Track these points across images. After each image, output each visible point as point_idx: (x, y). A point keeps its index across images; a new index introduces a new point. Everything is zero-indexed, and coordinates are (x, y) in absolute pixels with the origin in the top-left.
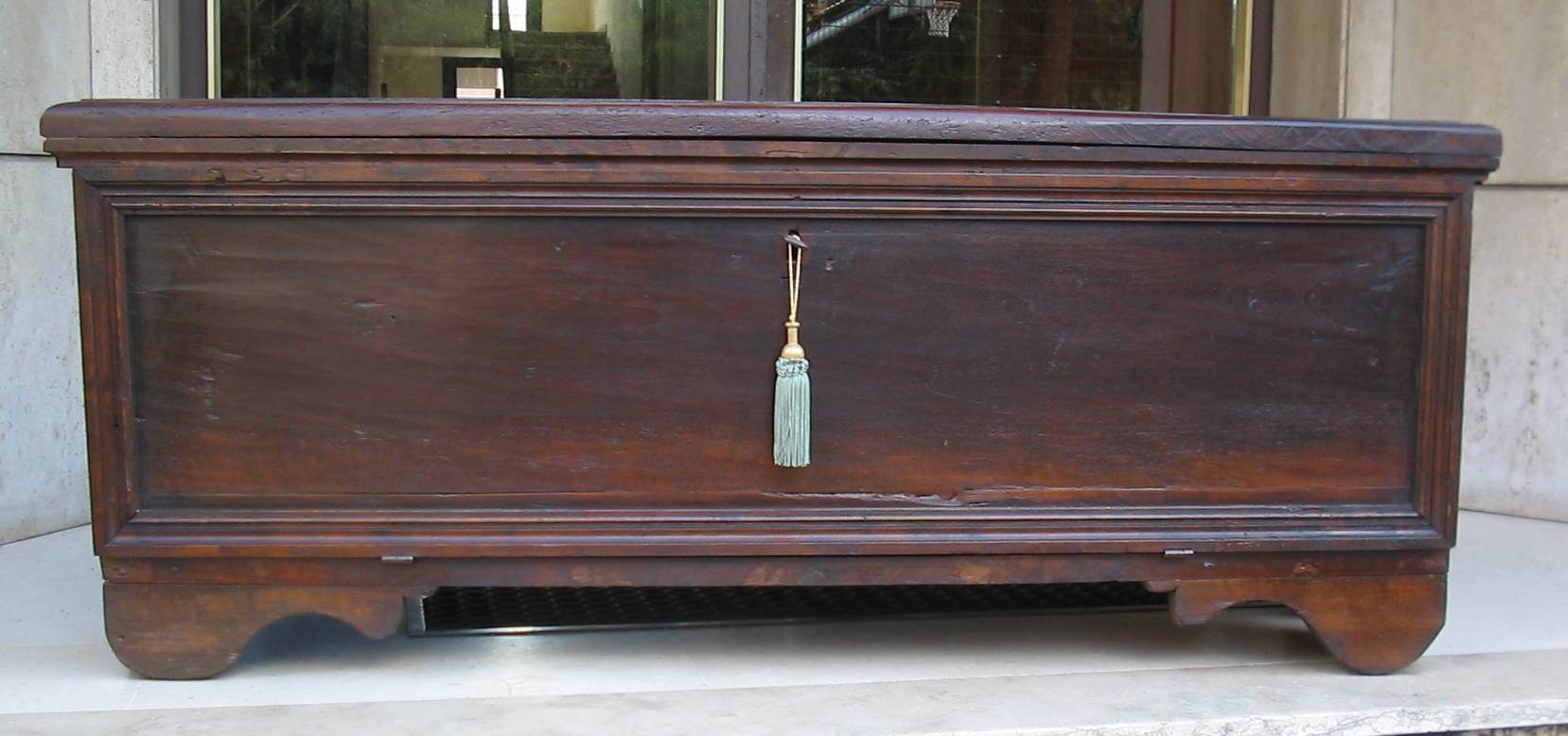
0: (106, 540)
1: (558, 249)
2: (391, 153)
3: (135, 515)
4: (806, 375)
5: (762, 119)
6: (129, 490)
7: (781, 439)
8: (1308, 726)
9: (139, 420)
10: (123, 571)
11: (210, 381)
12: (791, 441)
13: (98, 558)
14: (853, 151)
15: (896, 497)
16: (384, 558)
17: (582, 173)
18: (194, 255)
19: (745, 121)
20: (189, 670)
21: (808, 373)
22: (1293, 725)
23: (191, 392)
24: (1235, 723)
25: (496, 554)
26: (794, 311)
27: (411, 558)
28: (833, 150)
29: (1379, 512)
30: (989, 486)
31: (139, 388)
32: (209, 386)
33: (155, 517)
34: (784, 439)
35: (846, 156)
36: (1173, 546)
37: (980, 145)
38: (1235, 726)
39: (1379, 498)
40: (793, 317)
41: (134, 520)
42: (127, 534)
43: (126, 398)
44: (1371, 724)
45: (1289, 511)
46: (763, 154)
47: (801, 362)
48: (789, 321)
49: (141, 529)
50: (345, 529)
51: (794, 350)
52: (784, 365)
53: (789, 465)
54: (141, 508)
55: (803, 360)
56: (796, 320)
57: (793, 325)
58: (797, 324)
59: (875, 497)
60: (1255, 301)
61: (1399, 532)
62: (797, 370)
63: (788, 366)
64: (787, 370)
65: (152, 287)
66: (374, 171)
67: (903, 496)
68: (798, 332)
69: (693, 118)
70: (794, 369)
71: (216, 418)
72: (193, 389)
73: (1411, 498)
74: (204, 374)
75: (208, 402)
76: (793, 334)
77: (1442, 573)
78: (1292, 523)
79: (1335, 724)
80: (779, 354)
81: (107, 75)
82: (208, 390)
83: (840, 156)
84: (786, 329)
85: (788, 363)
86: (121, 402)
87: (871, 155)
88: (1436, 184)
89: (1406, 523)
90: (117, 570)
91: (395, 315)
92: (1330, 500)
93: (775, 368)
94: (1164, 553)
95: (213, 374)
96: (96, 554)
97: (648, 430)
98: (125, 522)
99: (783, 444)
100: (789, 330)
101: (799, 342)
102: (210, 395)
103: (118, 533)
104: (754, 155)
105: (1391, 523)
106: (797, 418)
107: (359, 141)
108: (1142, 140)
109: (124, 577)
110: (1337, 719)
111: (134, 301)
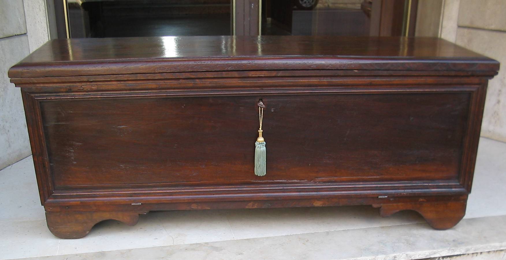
0: (45, 201)
1: (183, 107)
2: (126, 79)
3: (53, 193)
4: (265, 147)
5: (250, 64)
6: (50, 186)
7: (257, 167)
8: (420, 255)
9: (51, 164)
10: (51, 209)
11: (73, 152)
12: (260, 168)
13: (43, 206)
14: (280, 74)
15: (294, 181)
16: (132, 204)
17: (190, 83)
18: (64, 113)
19: (244, 65)
20: (75, 236)
21: (265, 146)
22: (415, 255)
23: (67, 155)
24: (397, 255)
25: (167, 202)
26: (261, 127)
27: (141, 204)
28: (274, 74)
29: (447, 183)
30: (323, 177)
31: (50, 154)
32: (72, 153)
33: (59, 193)
34: (258, 167)
35: (278, 76)
36: (381, 195)
37: (323, 71)
38: (397, 256)
39: (449, 179)
40: (260, 129)
41: (53, 195)
42: (51, 199)
43: (46, 158)
44: (439, 253)
45: (419, 183)
46: (250, 75)
47: (263, 143)
48: (259, 129)
49: (56, 197)
50: (119, 196)
51: (261, 139)
52: (258, 144)
53: (259, 176)
54: (55, 190)
55: (264, 142)
56: (262, 129)
57: (260, 131)
58: (262, 131)
59: (287, 181)
60: (412, 118)
61: (453, 189)
62: (262, 146)
63: (259, 145)
64: (259, 146)
65: (51, 123)
66: (121, 85)
67: (296, 181)
68: (262, 133)
69: (227, 64)
70: (261, 146)
71: (76, 163)
72: (67, 154)
73: (458, 178)
74: (71, 149)
75: (73, 158)
76: (261, 134)
77: (465, 201)
78: (420, 187)
79: (428, 254)
80: (256, 140)
81: (29, 5)
82: (72, 154)
83: (277, 76)
84: (258, 133)
85: (259, 144)
86: (45, 160)
87: (287, 75)
88: (476, 80)
89: (455, 187)
90: (49, 208)
91: (131, 129)
92: (432, 180)
93: (255, 145)
94: (378, 197)
95: (73, 149)
96: (42, 205)
97: (214, 163)
98: (50, 195)
99: (257, 169)
100: (259, 133)
101: (262, 136)
102: (73, 156)
103: (48, 199)
104: (247, 76)
105: (451, 187)
106: (262, 161)
107: (115, 76)
108: (378, 68)
109: (52, 210)
110: (429, 253)
111: (45, 128)
